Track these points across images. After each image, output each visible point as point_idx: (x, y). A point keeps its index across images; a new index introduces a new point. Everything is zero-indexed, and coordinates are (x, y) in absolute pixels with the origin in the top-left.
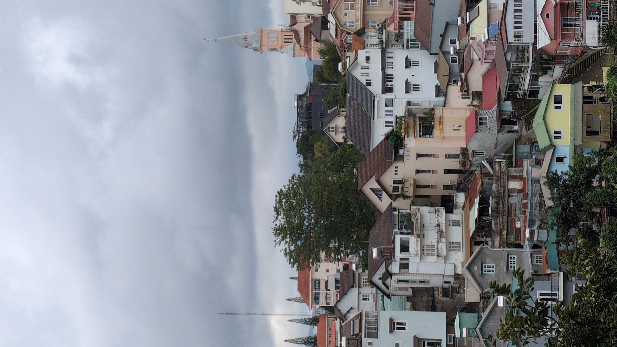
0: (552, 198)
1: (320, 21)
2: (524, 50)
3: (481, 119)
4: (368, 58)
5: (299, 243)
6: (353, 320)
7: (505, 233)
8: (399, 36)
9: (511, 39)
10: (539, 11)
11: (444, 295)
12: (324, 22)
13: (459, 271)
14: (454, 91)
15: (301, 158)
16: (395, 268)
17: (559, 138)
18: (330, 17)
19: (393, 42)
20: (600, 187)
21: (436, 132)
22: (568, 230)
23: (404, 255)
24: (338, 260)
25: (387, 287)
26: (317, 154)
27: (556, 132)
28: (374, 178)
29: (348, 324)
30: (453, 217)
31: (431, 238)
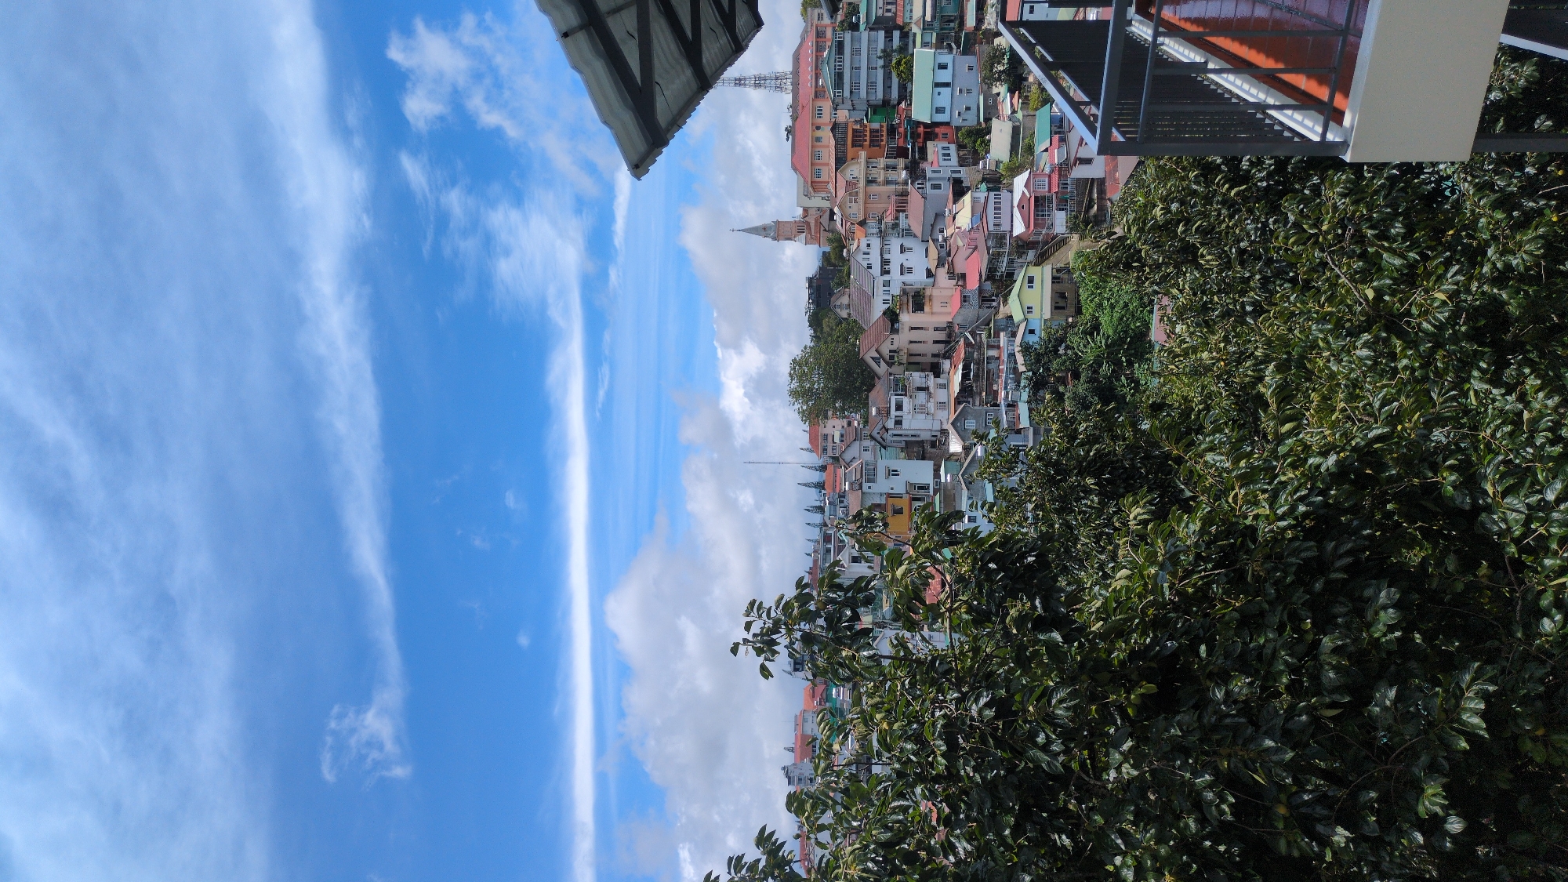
0: (1025, 365)
1: (828, 213)
2: (1003, 237)
3: (965, 297)
4: (869, 245)
5: (810, 403)
6: (856, 467)
7: (984, 394)
8: (895, 226)
9: (991, 228)
10: (1016, 203)
11: (931, 447)
12: (832, 213)
13: (944, 427)
14: (942, 273)
15: (812, 332)
16: (890, 423)
17: (1031, 312)
18: (836, 210)
19: (890, 231)
20: (1066, 354)
21: (926, 309)
22: (1038, 391)
23: (899, 413)
24: (843, 418)
25: (884, 440)
26: (826, 329)
27: (1028, 308)
28: (874, 348)
29: (851, 472)
30: (940, 381)
31: (922, 398)
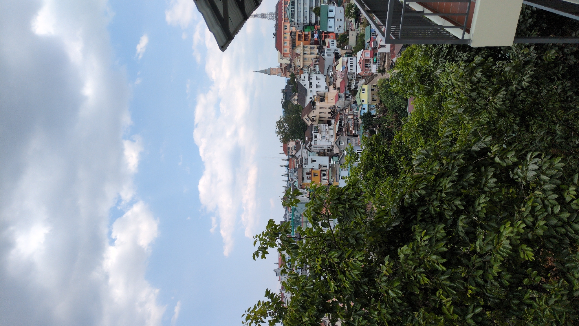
0: (362, 122)
1: (289, 65)
2: (353, 74)
3: (340, 96)
4: (304, 77)
5: (283, 136)
6: (300, 159)
7: (347, 132)
8: (314, 70)
9: (349, 71)
10: (358, 62)
11: (328, 151)
12: (291, 65)
13: (333, 144)
14: (331, 87)
15: (284, 110)
16: (313, 143)
17: (364, 102)
19: (312, 72)
21: (326, 100)
22: (366, 131)
23: (316, 139)
24: (295, 141)
25: (311, 149)
26: (289, 108)
27: (363, 100)
28: (306, 115)
29: (299, 161)
30: (330, 127)
31: (324, 133)
